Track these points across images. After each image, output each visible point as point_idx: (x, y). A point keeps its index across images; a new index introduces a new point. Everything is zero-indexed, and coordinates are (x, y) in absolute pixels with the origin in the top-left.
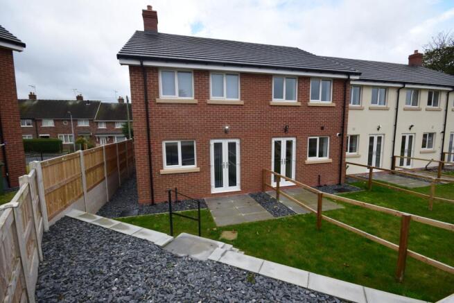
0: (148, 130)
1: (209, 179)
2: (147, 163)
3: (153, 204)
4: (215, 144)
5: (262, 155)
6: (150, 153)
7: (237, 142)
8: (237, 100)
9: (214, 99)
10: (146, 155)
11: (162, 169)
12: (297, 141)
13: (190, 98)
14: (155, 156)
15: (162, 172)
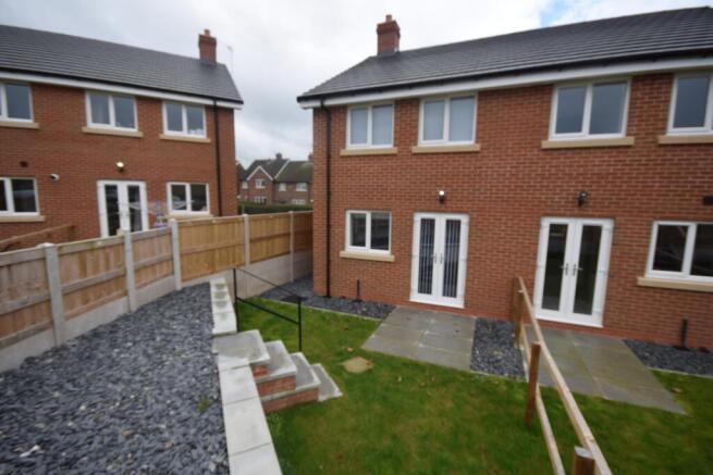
0: (329, 194)
1: (409, 276)
2: (325, 239)
3: (328, 296)
4: (424, 221)
5: (514, 249)
6: (329, 226)
7: (464, 219)
8: (468, 143)
9: (424, 144)
10: (325, 228)
11: (343, 248)
12: (616, 229)
13: (387, 146)
14: (335, 230)
15: (343, 254)
